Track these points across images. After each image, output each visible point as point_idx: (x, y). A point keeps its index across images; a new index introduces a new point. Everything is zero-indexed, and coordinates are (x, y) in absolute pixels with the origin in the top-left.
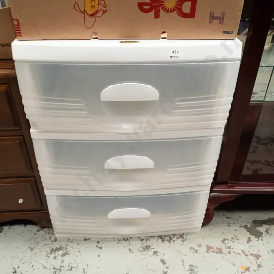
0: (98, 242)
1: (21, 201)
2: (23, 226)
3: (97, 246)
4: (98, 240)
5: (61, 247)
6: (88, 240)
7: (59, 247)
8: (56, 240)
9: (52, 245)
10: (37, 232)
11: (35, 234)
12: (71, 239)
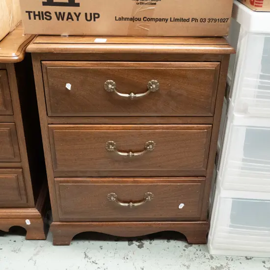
0: (264, 262)
1: (181, 206)
2: (166, 241)
3: (264, 266)
4: (263, 260)
5: (221, 265)
6: (251, 259)
7: (219, 265)
8: (212, 258)
9: (210, 263)
10: (186, 249)
11: (184, 250)
12: (230, 257)
